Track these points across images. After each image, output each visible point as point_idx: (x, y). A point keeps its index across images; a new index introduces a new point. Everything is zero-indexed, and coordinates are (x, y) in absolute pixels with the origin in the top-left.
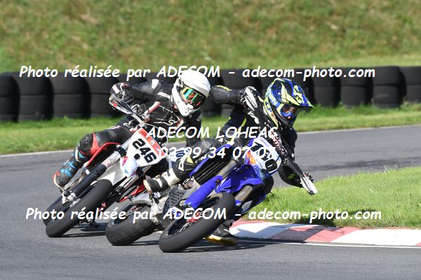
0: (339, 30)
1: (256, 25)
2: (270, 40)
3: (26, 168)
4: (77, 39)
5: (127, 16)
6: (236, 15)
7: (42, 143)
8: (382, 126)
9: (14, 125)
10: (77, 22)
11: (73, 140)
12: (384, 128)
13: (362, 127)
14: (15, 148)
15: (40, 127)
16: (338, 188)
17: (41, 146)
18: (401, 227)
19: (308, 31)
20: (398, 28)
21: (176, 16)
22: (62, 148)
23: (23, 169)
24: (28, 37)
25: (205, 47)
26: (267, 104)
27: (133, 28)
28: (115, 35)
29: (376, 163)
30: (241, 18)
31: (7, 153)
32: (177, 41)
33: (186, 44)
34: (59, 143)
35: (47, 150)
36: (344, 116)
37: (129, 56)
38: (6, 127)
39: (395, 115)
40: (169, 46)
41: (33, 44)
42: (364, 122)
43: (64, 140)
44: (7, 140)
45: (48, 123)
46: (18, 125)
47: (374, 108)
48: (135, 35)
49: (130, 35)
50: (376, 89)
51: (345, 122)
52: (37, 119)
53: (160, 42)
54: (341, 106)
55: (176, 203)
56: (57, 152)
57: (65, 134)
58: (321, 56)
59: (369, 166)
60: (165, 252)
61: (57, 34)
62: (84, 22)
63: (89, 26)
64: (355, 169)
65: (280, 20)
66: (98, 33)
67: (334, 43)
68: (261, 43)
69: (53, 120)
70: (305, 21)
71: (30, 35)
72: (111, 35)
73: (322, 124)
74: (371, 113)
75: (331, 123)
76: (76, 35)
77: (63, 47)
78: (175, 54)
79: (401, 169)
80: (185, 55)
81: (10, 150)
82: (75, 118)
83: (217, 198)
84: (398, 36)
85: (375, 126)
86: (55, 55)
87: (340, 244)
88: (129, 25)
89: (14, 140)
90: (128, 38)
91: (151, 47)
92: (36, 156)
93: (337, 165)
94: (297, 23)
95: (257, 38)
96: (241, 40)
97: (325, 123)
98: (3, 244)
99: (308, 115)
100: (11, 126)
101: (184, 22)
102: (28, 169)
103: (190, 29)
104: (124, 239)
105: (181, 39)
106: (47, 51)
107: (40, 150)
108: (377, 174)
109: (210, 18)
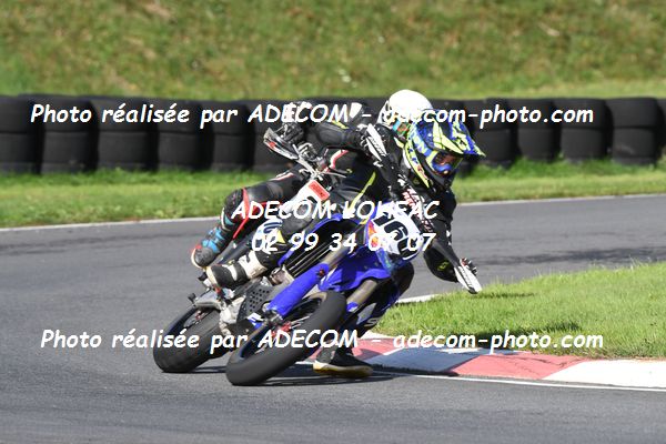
0: (558, 38)
1: (427, 26)
2: (448, 51)
3: (52, 249)
4: (140, 42)
5: (220, 7)
6: (394, 9)
7: (80, 209)
8: (628, 193)
9: (35, 179)
10: (137, 16)
11: (129, 206)
12: (630, 196)
13: (594, 194)
14: (36, 216)
15: (75, 184)
16: (555, 293)
17: (78, 215)
18: (657, 358)
19: (509, 38)
20: (655, 36)
21: (297, 9)
22: (112, 219)
23: (49, 252)
24: (59, 38)
25: (344, 60)
26: (410, 151)
27: (228, 27)
28: (200, 37)
29: (617, 253)
30: (403, 15)
31: (22, 225)
32: (297, 48)
33: (313, 54)
34: (106, 210)
35: (87, 220)
36: (566, 176)
37: (221, 73)
38: (23, 183)
39: (647, 177)
40: (286, 57)
41: (68, 49)
42: (598, 186)
43: (115, 205)
44: (24, 204)
45: (90, 179)
46: (41, 180)
47: (614, 164)
48: (231, 37)
49: (222, 37)
50: (618, 134)
51: (569, 187)
52: (74, 171)
53: (271, 51)
54: (562, 160)
55: (258, 308)
56: (102, 224)
57: (117, 196)
58: (529, 78)
59: (606, 258)
60: (234, 384)
61: (105, 34)
62: (149, 15)
63: (157, 22)
64: (583, 263)
65: (466, 19)
66: (171, 34)
67: (551, 57)
68: (433, 56)
69: (98, 172)
70: (505, 21)
71: (63, 34)
72: (192, 38)
73: (531, 188)
74: (609, 173)
75: (544, 187)
76: (136, 36)
77: (115, 55)
78: (294, 71)
79: (658, 264)
80: (311, 73)
81: (29, 219)
82: (131, 170)
83: (320, 299)
84: (656, 49)
85: (617, 194)
86: (101, 67)
87: (557, 382)
88: (223, 23)
89: (35, 205)
90: (219, 43)
91: (257, 58)
92: (70, 231)
93: (553, 255)
94: (492, 25)
95: (428, 47)
96: (402, 50)
97: (535, 187)
98: (16, 370)
99: (508, 173)
100: (28, 181)
101: (310, 19)
102: (56, 252)
103: (320, 30)
104: (179, 364)
105: (305, 48)
106: (89, 62)
107: (76, 221)
108: (619, 270)
109: (353, 14)
